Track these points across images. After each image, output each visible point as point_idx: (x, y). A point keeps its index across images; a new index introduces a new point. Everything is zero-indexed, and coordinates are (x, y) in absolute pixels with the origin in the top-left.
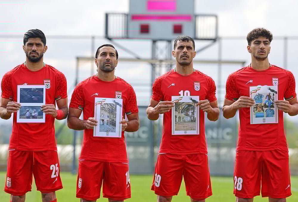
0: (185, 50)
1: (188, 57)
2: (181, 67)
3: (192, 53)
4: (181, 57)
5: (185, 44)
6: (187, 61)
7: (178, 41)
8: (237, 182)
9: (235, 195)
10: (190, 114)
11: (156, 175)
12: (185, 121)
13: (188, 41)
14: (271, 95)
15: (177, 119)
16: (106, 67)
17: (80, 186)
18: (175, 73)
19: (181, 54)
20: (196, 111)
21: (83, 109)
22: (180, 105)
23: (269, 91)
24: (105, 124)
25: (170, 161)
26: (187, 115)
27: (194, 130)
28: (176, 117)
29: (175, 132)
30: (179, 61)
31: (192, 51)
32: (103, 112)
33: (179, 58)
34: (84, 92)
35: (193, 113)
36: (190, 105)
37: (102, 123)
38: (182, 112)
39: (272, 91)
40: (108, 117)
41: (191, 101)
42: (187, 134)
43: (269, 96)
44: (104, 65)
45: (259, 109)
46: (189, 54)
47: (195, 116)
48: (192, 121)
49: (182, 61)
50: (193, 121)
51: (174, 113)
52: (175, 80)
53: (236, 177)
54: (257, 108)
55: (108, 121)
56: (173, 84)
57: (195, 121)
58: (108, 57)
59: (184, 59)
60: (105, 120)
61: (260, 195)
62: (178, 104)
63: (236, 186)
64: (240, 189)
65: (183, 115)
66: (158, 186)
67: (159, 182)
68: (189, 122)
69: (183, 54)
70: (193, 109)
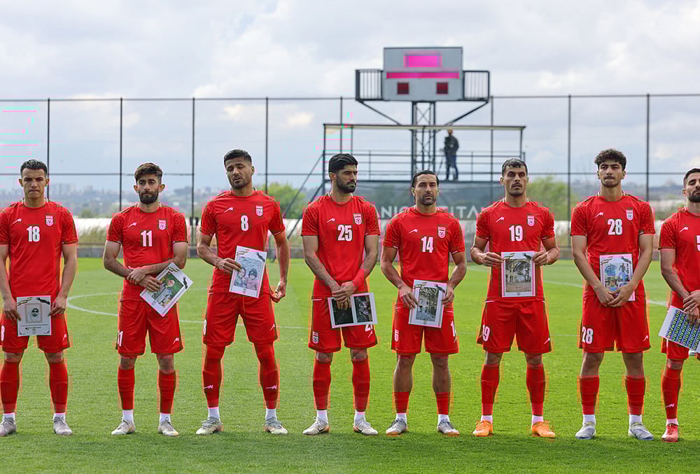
0: (517, 177)
1: (521, 186)
2: (512, 197)
3: (525, 181)
4: (513, 186)
5: (517, 170)
6: (520, 191)
7: (508, 167)
8: (586, 334)
9: (583, 350)
10: (524, 273)
11: (484, 326)
12: (517, 282)
13: (520, 167)
14: (625, 265)
15: (509, 279)
16: (427, 201)
17: (396, 340)
18: (505, 204)
19: (512, 183)
20: (531, 268)
21: (399, 248)
22: (511, 262)
23: (623, 261)
24: (423, 312)
25: (499, 309)
26: (520, 274)
27: (529, 291)
28: (507, 276)
29: (506, 294)
30: (510, 192)
31: (525, 178)
32: (422, 297)
33: (510, 187)
34: (400, 228)
35: (527, 272)
36: (523, 263)
37: (419, 310)
38: (514, 271)
39: (627, 260)
40: (427, 303)
41: (525, 257)
42: (520, 296)
43: (623, 267)
44: (424, 198)
45: (612, 283)
46: (522, 183)
47: (530, 275)
48: (526, 281)
49: (514, 192)
50: (528, 281)
51: (504, 271)
52: (504, 212)
53: (584, 328)
54: (609, 282)
55: (427, 308)
56: (502, 218)
57: (530, 281)
58: (429, 188)
59: (517, 189)
60: (424, 307)
61: (613, 350)
62: (508, 262)
63: (585, 339)
64: (590, 342)
65: (515, 274)
66: (486, 340)
67: (488, 335)
68: (523, 282)
69: (514, 183)
70: (528, 266)
